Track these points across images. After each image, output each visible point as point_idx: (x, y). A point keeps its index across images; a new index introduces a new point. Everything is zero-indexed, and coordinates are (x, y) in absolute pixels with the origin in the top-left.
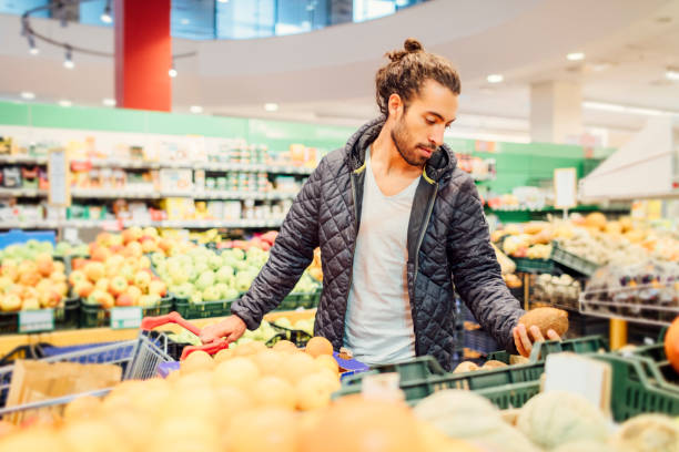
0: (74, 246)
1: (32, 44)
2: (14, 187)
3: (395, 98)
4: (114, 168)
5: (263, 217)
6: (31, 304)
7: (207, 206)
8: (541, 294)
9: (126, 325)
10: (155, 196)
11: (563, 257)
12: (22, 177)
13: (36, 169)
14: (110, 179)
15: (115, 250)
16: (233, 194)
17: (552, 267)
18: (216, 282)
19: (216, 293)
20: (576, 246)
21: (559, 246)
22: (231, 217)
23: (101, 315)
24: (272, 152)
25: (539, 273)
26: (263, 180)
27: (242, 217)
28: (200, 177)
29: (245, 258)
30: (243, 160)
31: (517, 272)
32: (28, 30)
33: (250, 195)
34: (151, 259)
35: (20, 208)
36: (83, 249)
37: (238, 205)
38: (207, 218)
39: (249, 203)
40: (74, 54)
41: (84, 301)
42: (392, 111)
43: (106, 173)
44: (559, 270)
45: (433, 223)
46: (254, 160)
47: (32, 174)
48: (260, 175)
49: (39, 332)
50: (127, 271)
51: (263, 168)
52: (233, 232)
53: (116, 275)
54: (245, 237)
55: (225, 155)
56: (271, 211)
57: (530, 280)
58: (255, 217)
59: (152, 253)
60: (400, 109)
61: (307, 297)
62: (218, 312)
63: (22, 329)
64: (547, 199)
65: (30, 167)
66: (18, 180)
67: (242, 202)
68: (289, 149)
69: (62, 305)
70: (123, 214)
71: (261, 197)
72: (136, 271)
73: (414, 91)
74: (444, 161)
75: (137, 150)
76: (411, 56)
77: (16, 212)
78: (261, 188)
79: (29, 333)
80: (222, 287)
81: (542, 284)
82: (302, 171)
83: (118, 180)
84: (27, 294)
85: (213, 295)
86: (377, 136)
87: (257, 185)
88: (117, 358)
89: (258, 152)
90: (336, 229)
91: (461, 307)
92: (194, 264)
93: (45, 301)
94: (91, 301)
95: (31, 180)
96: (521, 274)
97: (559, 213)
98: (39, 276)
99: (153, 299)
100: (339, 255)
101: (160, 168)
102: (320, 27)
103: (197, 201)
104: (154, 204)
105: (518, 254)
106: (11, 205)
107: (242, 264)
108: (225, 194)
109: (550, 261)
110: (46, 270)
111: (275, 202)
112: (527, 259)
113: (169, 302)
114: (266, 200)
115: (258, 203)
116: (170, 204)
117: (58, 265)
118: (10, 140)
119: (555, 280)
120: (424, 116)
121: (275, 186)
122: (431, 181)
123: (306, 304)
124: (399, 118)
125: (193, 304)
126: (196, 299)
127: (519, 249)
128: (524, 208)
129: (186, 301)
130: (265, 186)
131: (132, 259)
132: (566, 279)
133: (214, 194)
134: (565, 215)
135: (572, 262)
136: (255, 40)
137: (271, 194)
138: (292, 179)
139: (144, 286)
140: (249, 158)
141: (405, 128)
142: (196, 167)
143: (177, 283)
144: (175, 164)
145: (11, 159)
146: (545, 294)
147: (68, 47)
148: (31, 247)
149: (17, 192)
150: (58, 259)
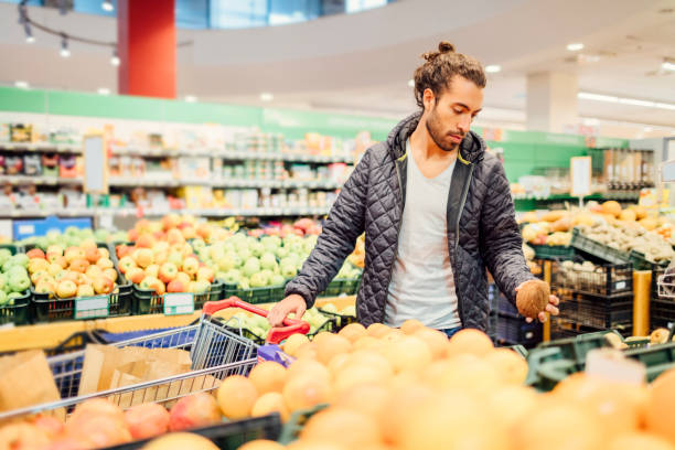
0: (112, 233)
1: (28, 32)
2: (35, 174)
3: (429, 92)
4: (133, 156)
5: (279, 206)
6: (85, 290)
7: (224, 194)
8: (564, 281)
9: (179, 311)
10: (174, 183)
11: (584, 244)
12: (42, 164)
13: (57, 156)
14: (130, 167)
15: (158, 237)
16: (251, 182)
17: (572, 254)
18: (261, 268)
19: (263, 279)
20: (597, 233)
21: (580, 233)
22: (249, 205)
23: (153, 301)
24: (287, 141)
25: (561, 260)
26: (280, 168)
27: (259, 206)
28: (218, 165)
29: (282, 245)
30: (261, 149)
31: (536, 259)
32: (25, 19)
33: (267, 183)
34: (193, 247)
35: (41, 196)
36: (124, 237)
37: (255, 193)
38: (225, 206)
39: (266, 192)
40: (71, 43)
41: (136, 287)
42: (426, 104)
43: (125, 161)
44: (580, 258)
45: (470, 199)
46: (271, 148)
47: (53, 162)
48: (276, 164)
49: (94, 319)
50: (176, 257)
51: (280, 156)
52: (249, 221)
53: (166, 261)
54: (261, 225)
55: (241, 143)
56: (288, 199)
57: (552, 267)
58: (271, 205)
59: (192, 240)
60: (433, 101)
61: (350, 283)
62: (265, 298)
63: (78, 316)
64: (552, 188)
65: (50, 154)
66: (39, 168)
67: (259, 190)
68: (305, 137)
69: (116, 291)
70: (142, 202)
71: (278, 185)
72: (184, 258)
73: (443, 85)
74: (475, 146)
75: (156, 138)
76: (442, 57)
77: (37, 200)
78: (278, 177)
79: (85, 320)
80: (267, 273)
81: (565, 270)
82: (317, 159)
83: (137, 167)
84: (80, 281)
85: (261, 280)
86: (414, 129)
87: (274, 174)
88: (182, 342)
89: (275, 140)
90: (383, 210)
91: (494, 293)
92: (237, 251)
93: (99, 287)
94: (142, 288)
95: (51, 167)
96: (540, 262)
97: (574, 201)
98: (88, 263)
99: (202, 286)
100: (386, 233)
101: (179, 156)
102: (314, 17)
103: (215, 189)
104: (171, 192)
105: (537, 241)
106: (31, 194)
107: (281, 251)
108: (242, 182)
109: (571, 247)
110: (93, 257)
111: (290, 191)
112: (547, 246)
113: (219, 288)
114: (283, 188)
115: (274, 191)
116: (189, 193)
117: (103, 251)
118: (30, 127)
119: (577, 266)
120: (452, 107)
121: (291, 175)
122: (466, 163)
123: (348, 290)
124: (431, 109)
125: (242, 290)
126: (244, 285)
127: (538, 237)
128: (530, 197)
129: (235, 287)
130: (282, 174)
131: (176, 246)
132: (588, 266)
133: (232, 182)
134: (581, 203)
135: (594, 248)
136: (252, 30)
137: (288, 183)
138: (307, 168)
139: (192, 272)
140: (265, 146)
141: (437, 118)
142: (215, 155)
143: (223, 269)
144: (194, 151)
145: (32, 146)
146: (569, 280)
147: (64, 36)
148: (72, 234)
149: (38, 180)
150: (101, 245)
